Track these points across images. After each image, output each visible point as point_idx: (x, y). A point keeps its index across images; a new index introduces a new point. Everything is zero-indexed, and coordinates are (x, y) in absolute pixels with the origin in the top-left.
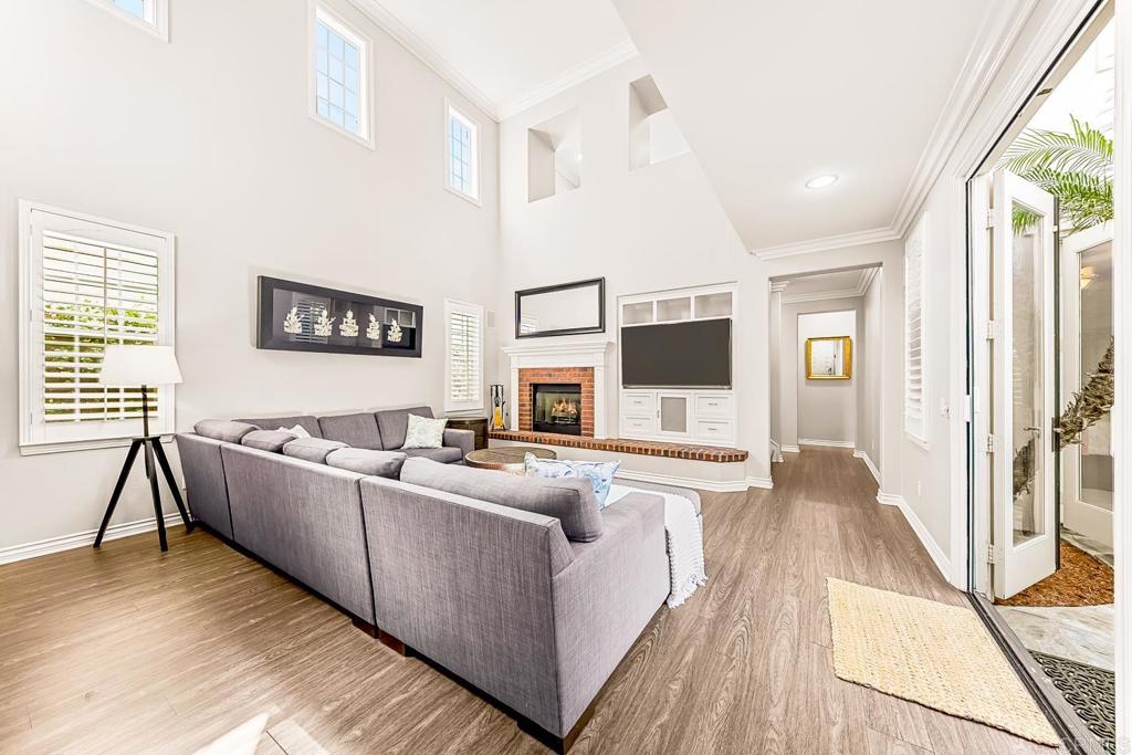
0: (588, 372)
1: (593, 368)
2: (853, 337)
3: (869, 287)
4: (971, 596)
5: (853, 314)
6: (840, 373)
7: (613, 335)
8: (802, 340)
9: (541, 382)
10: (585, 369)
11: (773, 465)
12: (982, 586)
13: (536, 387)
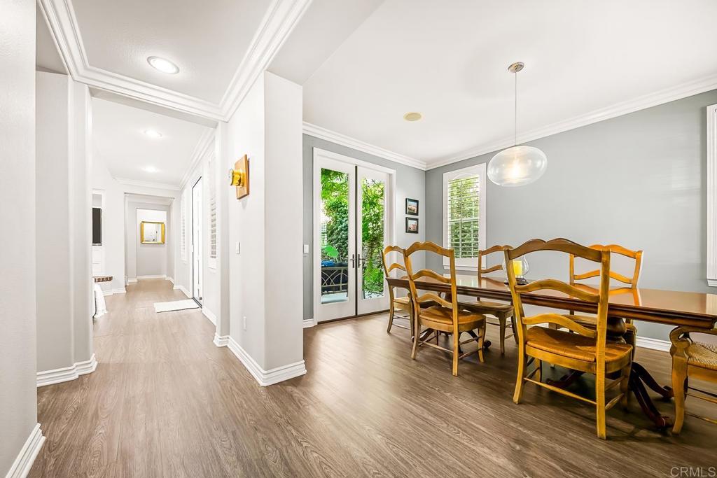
2: (165, 223)
3: (172, 203)
4: (193, 298)
5: (165, 212)
6: (159, 241)
8: (139, 222)
11: (126, 286)
12: (196, 296)
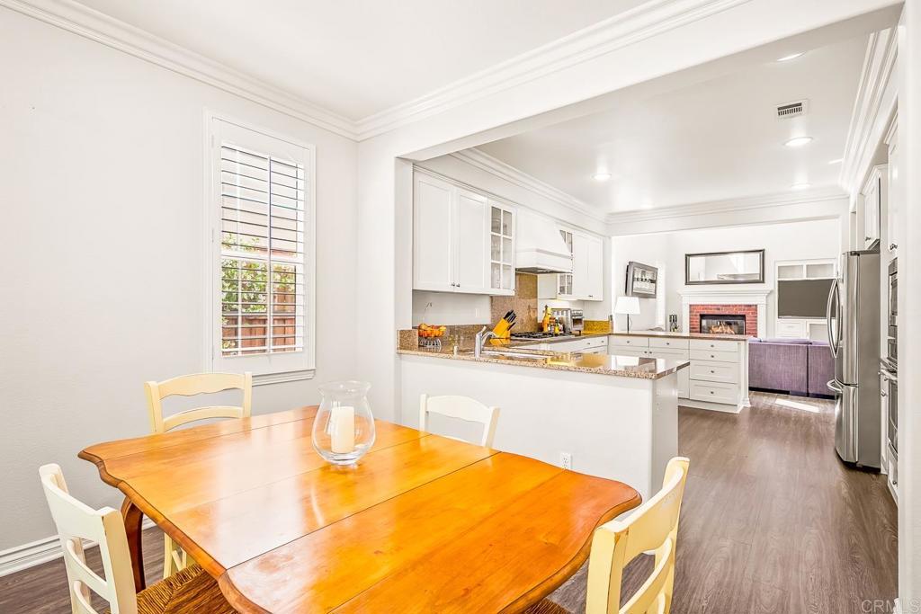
0: (753, 308)
1: (756, 306)
7: (771, 284)
9: (706, 313)
10: (750, 306)
13: (702, 316)
